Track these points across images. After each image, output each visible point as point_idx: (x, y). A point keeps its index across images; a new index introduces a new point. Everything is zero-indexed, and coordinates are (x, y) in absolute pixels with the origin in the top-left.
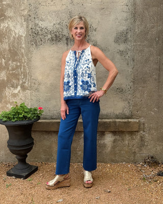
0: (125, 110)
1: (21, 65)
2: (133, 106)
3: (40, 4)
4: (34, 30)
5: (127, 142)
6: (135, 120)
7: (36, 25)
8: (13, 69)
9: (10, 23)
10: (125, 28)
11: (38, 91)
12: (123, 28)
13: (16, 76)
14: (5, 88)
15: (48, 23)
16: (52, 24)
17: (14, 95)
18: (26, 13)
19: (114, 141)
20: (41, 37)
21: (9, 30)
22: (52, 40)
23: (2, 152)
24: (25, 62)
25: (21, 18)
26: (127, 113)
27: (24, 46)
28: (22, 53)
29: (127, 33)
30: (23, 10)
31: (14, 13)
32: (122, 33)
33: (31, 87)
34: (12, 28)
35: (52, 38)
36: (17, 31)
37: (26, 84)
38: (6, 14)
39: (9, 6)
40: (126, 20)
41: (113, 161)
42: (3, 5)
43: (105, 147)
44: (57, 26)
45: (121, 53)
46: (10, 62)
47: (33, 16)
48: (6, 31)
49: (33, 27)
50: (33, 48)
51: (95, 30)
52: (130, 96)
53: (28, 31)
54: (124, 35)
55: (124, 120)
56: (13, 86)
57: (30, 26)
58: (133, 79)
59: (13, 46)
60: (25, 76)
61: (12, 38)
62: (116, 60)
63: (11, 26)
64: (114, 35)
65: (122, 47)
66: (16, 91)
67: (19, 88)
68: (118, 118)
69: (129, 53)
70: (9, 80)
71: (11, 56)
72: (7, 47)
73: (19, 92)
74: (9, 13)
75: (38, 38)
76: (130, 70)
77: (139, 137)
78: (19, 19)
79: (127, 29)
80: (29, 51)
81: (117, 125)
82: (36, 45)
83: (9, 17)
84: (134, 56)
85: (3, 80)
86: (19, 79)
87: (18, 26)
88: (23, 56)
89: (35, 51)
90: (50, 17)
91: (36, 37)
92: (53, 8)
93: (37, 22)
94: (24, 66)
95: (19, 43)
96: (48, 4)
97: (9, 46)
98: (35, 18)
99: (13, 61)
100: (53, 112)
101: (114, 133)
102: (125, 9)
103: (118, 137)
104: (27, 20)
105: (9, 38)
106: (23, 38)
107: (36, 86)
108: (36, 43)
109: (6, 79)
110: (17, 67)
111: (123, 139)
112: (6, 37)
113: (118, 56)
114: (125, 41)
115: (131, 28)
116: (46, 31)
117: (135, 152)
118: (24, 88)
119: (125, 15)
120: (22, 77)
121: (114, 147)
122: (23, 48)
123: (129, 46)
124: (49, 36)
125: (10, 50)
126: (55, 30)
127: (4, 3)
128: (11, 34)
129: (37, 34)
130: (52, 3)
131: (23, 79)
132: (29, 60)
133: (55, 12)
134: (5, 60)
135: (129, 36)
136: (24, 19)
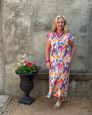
0: (83, 68)
1: (27, 42)
2: (88, 66)
3: (39, 9)
4: (35, 23)
5: (84, 86)
6: (88, 74)
7: (37, 21)
8: (22, 44)
9: (22, 19)
10: (85, 24)
11: (36, 57)
12: (84, 24)
13: (24, 48)
14: (17, 55)
15: (43, 20)
16: (45, 21)
17: (22, 59)
18: (31, 14)
19: (77, 85)
20: (39, 27)
21: (22, 23)
22: (45, 29)
23: (14, 90)
24: (29, 40)
25: (29, 17)
26: (84, 70)
27: (29, 32)
28: (28, 36)
29: (86, 27)
30: (30, 12)
31: (25, 14)
32: (83, 27)
33: (32, 54)
34: (23, 22)
35: (45, 28)
36: (26, 24)
37: (29, 53)
38: (20, 14)
39: (22, 9)
40: (86, 20)
41: (75, 96)
42: (19, 9)
43: (71, 88)
44: (48, 22)
45: (83, 37)
46: (21, 40)
47: (35, 16)
48: (20, 23)
49: (35, 22)
50: (34, 33)
51: (69, 24)
52: (86, 61)
53: (32, 24)
54: (84, 28)
55: (82, 74)
56: (22, 54)
57: (33, 21)
58: (89, 52)
59: (23, 32)
60: (29, 48)
61: (23, 27)
62: (80, 41)
63: (22, 20)
64: (79, 27)
65: (83, 34)
66: (23, 57)
67: (25, 55)
68: (79, 73)
69: (87, 38)
70: (20, 50)
71: (22, 37)
72: (20, 32)
73: (25, 57)
74: (22, 13)
75: (37, 28)
76: (87, 47)
77: (90, 83)
78: (27, 17)
79: (87, 25)
80: (32, 35)
81: (79, 76)
82: (36, 32)
83: (22, 16)
84: (89, 39)
85: (17, 50)
86: (25, 50)
87: (27, 21)
88: (28, 38)
89: (35, 35)
90: (45, 16)
91: (36, 27)
92: (46, 12)
93: (37, 19)
94: (29, 43)
95: (27, 30)
96: (44, 10)
97: (21, 31)
98: (36, 17)
99: (23, 40)
100: (43, 68)
101: (77, 80)
102: (86, 14)
103: (78, 83)
104: (31, 18)
105: (21, 27)
106: (29, 27)
107: (35, 54)
108: (36, 30)
109: (18, 50)
110: (25, 43)
111: (81, 84)
112: (20, 27)
113: (81, 39)
114: (85, 31)
115: (88, 24)
116: (42, 24)
117: (88, 91)
118: (28, 55)
119: (86, 17)
120: (27, 49)
121: (76, 89)
122: (29, 33)
123: (87, 33)
124: (44, 27)
125: (21, 34)
126: (47, 24)
127: (20, 8)
128: (22, 25)
129: (37, 25)
130: (46, 9)
131: (28, 50)
132: (32, 40)
133: (47, 14)
134: (18, 39)
135: (87, 28)
136: (30, 17)
